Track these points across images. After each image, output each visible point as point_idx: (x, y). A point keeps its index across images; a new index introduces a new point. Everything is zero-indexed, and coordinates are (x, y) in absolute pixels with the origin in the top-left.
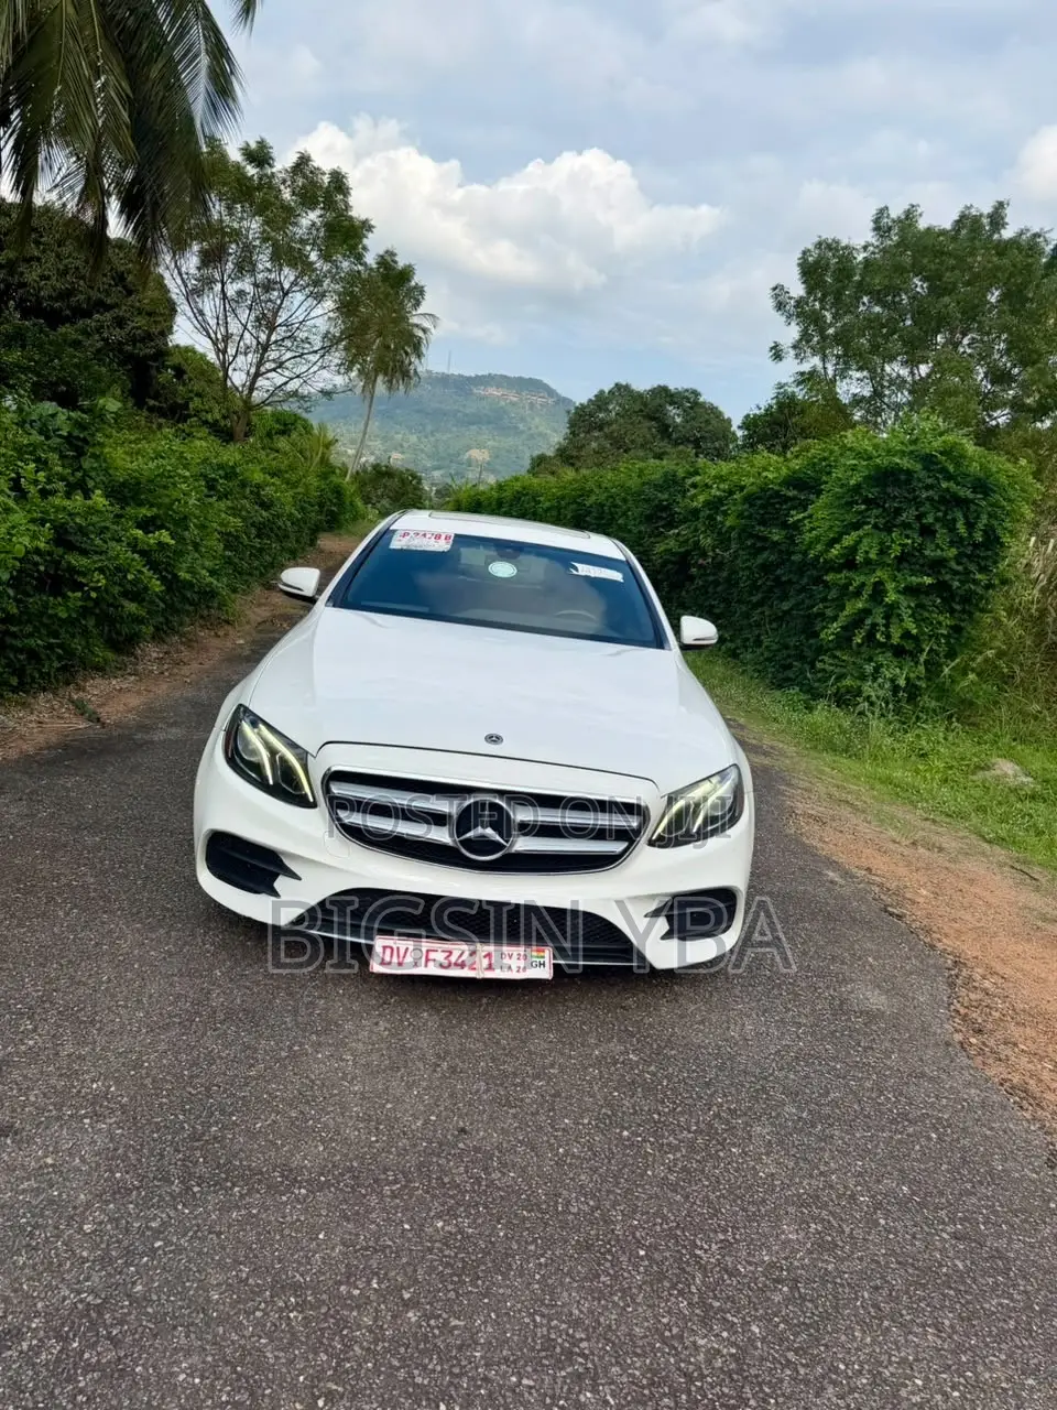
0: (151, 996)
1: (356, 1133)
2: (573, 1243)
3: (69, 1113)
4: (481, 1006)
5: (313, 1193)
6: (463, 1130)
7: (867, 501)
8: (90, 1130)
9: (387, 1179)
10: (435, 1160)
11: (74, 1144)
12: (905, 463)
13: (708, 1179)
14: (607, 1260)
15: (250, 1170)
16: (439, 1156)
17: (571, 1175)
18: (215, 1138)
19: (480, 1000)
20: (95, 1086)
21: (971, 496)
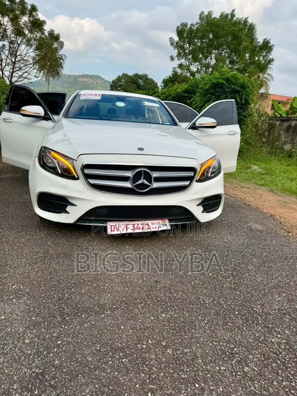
0: (26, 254)
1: (120, 288)
2: (213, 313)
3: (6, 298)
4: (144, 242)
5: (113, 312)
6: (157, 281)
7: (211, 94)
8: (17, 303)
9: (138, 303)
10: (152, 293)
11: (11, 309)
12: (221, 81)
13: (244, 285)
14: (227, 317)
15: (86, 308)
16: (152, 291)
17: (200, 291)
18: (68, 298)
19: (143, 240)
20: (14, 287)
21: (241, 90)
